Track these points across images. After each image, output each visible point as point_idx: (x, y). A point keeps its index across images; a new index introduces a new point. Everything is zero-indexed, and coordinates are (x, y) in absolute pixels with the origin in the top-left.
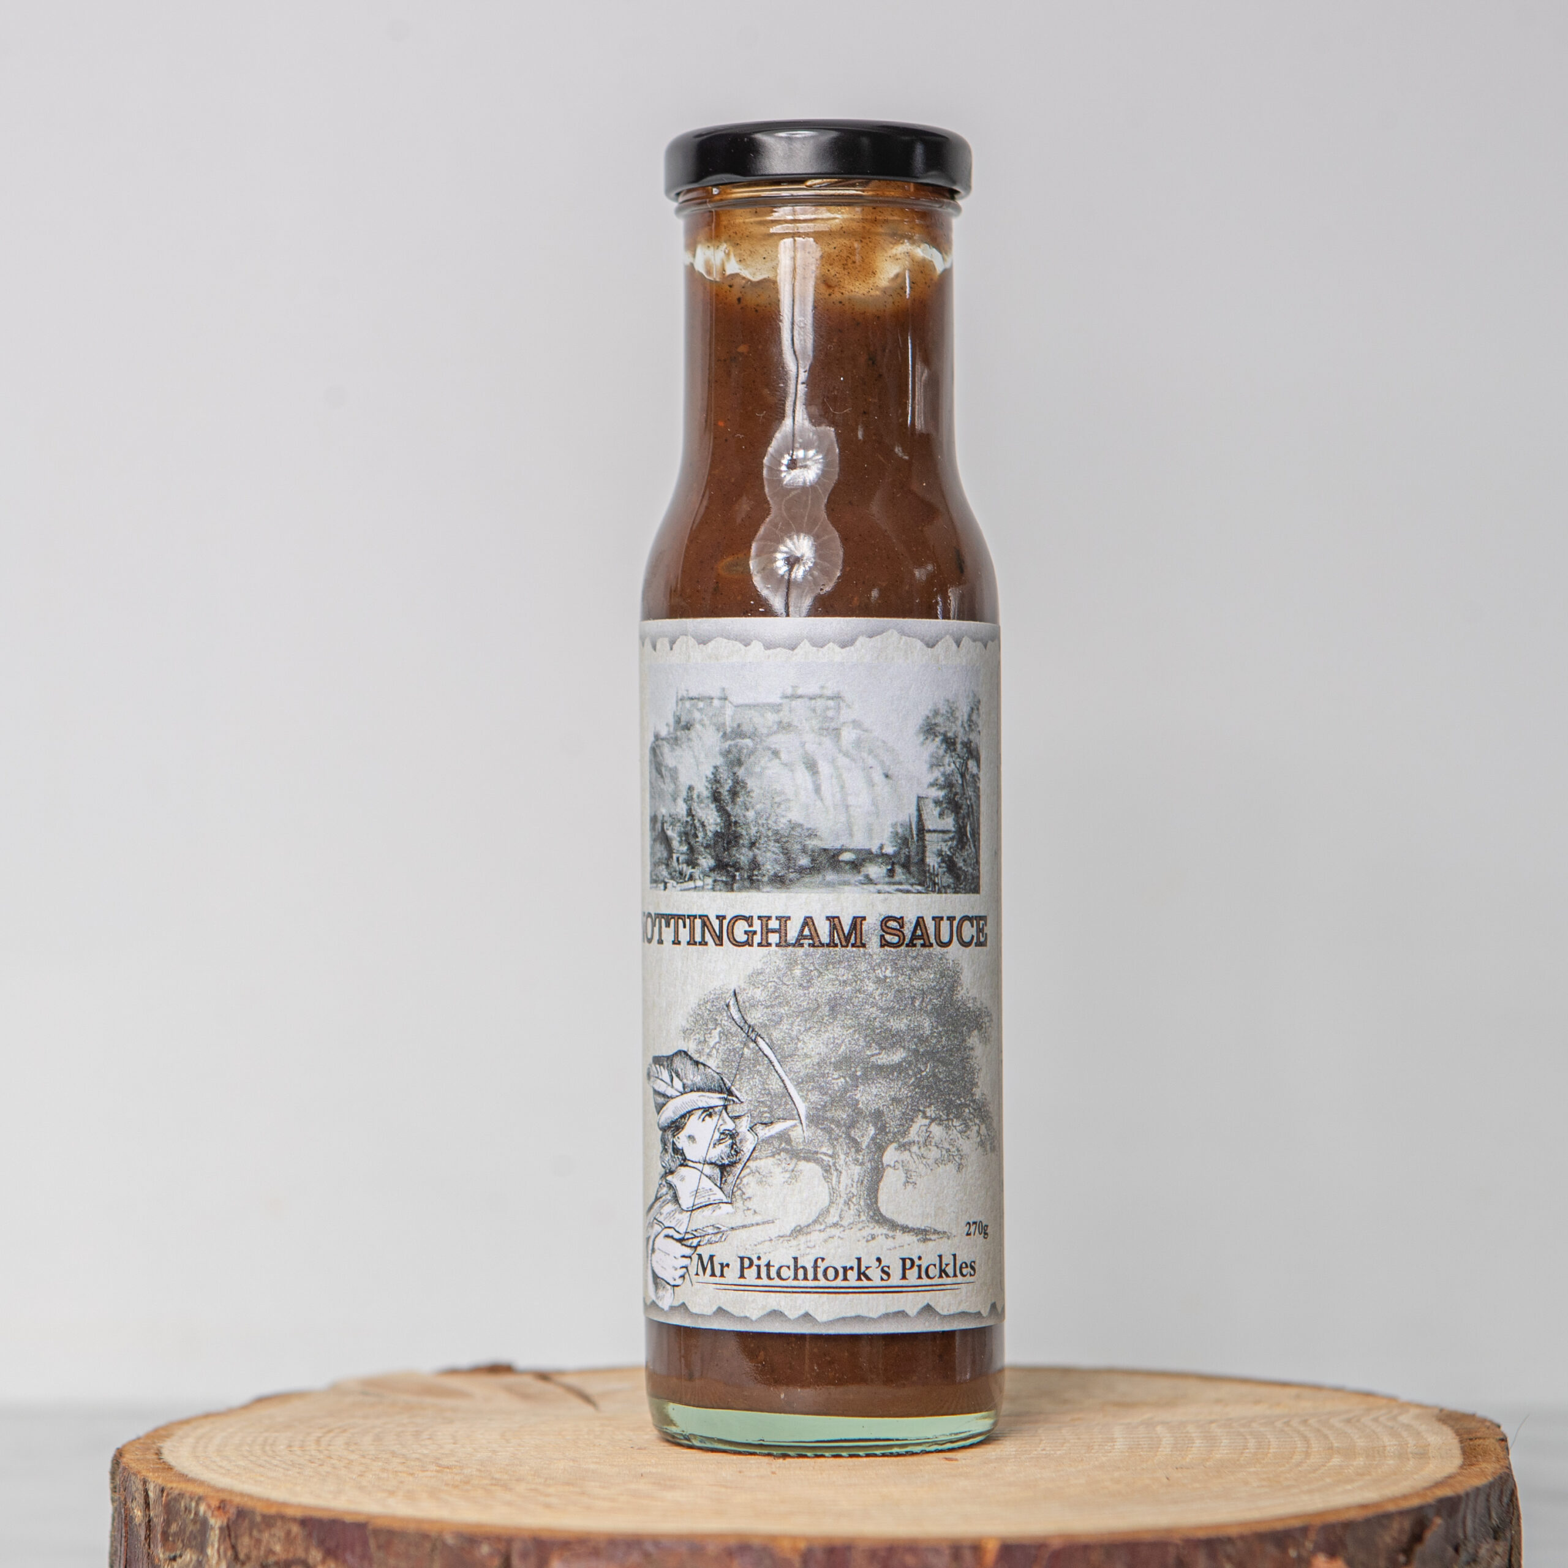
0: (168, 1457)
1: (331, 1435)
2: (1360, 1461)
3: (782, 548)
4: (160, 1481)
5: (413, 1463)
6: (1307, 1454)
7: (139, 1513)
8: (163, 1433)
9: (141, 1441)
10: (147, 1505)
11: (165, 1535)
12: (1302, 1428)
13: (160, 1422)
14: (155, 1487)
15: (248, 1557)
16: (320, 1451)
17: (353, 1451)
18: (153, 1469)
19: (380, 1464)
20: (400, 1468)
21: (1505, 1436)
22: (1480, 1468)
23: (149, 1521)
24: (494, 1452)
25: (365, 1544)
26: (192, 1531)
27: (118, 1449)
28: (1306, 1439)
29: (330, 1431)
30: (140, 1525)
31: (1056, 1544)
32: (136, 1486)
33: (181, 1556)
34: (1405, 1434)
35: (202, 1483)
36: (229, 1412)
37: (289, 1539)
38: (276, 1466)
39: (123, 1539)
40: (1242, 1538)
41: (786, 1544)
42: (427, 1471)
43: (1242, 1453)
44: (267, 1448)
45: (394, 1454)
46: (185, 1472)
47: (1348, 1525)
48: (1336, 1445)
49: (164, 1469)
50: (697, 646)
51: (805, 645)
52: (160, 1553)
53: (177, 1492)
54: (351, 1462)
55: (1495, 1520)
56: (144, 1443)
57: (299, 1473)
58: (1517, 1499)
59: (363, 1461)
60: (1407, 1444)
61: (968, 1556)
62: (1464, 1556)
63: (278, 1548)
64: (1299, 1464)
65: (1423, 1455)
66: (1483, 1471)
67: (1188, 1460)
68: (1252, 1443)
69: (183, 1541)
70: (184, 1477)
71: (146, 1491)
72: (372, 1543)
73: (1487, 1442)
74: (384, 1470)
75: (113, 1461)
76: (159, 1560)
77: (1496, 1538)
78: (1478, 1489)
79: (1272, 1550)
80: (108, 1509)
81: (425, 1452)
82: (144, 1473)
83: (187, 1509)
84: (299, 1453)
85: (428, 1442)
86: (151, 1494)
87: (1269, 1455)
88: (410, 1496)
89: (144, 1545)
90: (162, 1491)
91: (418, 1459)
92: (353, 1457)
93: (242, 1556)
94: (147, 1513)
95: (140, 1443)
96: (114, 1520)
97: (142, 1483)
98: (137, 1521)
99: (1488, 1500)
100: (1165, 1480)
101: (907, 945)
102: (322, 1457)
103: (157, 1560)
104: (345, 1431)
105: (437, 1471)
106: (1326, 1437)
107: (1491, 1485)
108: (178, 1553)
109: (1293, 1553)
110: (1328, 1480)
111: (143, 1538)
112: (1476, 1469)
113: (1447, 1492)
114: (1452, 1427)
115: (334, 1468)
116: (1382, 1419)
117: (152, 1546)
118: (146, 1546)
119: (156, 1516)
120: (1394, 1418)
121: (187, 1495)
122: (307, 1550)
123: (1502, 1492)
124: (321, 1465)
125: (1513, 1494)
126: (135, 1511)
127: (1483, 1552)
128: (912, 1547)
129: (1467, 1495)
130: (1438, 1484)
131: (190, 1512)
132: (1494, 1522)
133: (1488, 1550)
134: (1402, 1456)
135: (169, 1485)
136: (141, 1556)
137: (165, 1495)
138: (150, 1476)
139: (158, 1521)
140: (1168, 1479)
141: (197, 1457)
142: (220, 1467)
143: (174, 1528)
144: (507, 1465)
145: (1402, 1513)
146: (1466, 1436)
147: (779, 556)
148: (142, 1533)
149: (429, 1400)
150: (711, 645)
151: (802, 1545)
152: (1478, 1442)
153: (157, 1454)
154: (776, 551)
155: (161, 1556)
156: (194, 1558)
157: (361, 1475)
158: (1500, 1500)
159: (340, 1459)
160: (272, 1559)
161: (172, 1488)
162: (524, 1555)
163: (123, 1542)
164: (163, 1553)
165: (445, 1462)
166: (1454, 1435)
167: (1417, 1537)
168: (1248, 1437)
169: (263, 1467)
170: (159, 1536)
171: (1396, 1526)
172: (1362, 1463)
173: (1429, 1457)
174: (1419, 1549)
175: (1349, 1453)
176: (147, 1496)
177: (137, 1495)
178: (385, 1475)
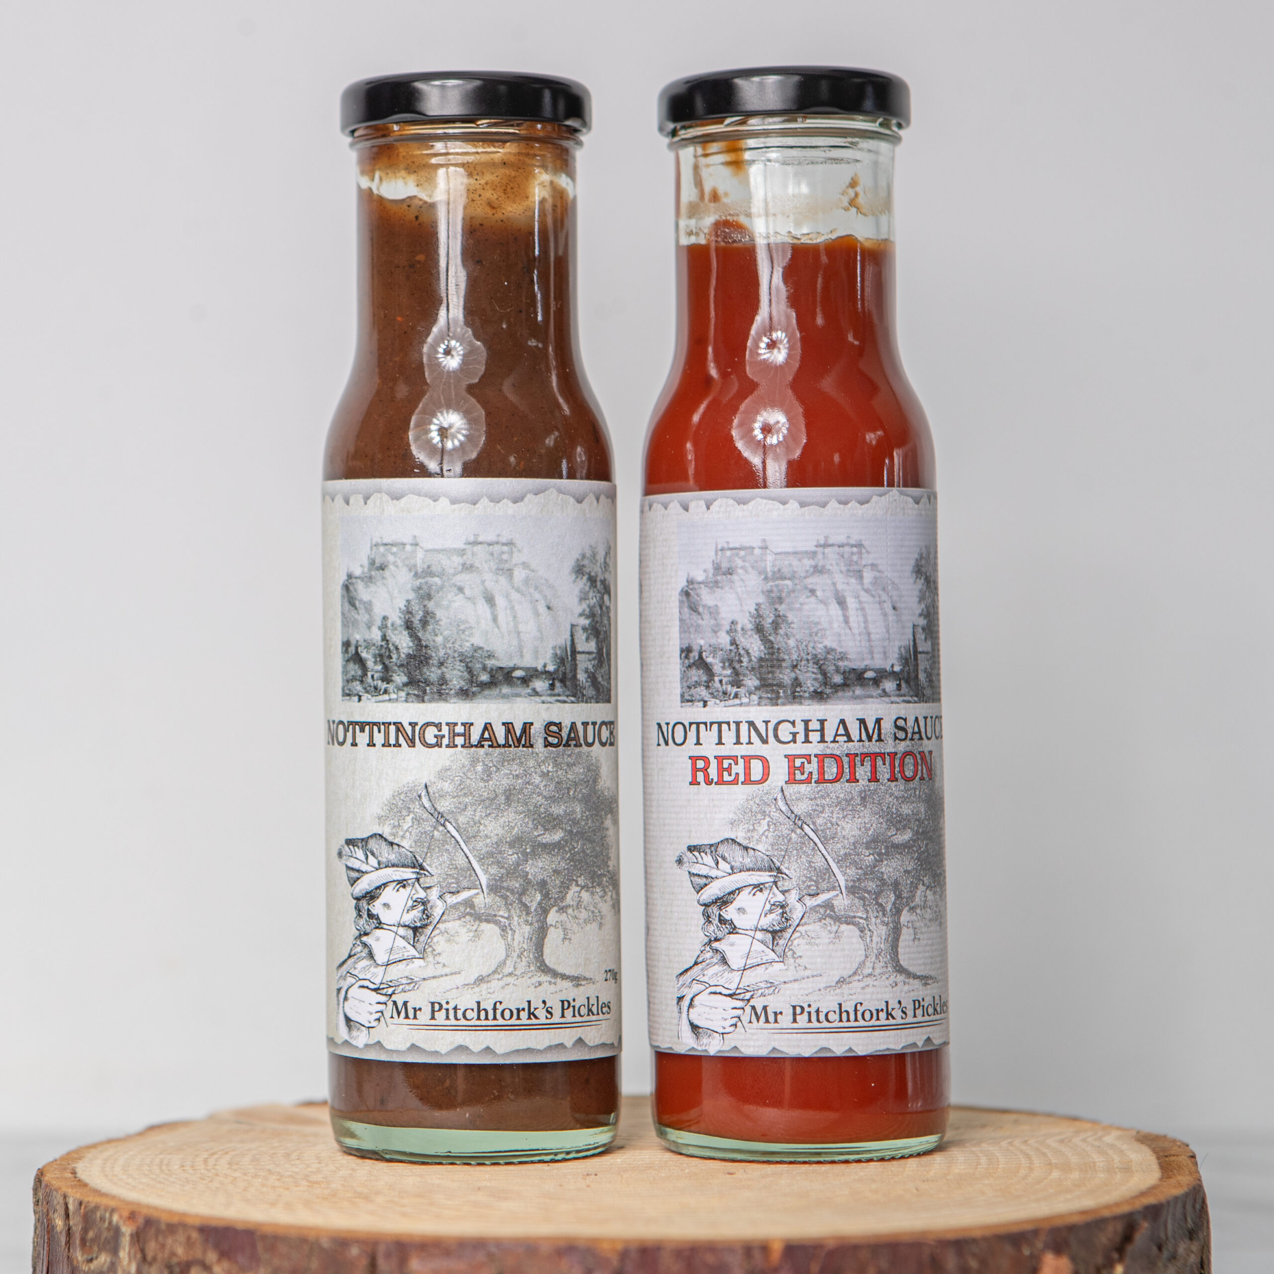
0: (81, 1175)
1: (216, 1156)
2: (1076, 1175)
3: (435, 421)
4: (78, 1196)
5: (287, 1180)
6: (1031, 1169)
7: (60, 1223)
8: (75, 1156)
9: (58, 1162)
10: (67, 1216)
11: (83, 1241)
12: (1024, 1147)
13: (72, 1147)
14: (74, 1200)
15: (154, 1259)
16: (208, 1170)
17: (235, 1170)
18: (71, 1186)
19: (260, 1180)
20: (277, 1184)
21: (1194, 1153)
22: (1178, 1181)
23: (69, 1229)
24: (353, 1170)
25: (254, 1246)
26: (106, 1238)
27: (39, 1169)
28: (1028, 1156)
29: (213, 1154)
30: (61, 1232)
31: (831, 1244)
32: (58, 1200)
33: (97, 1258)
34: (1110, 1152)
35: (113, 1197)
36: (127, 1139)
37: (189, 1243)
38: (173, 1182)
39: (46, 1245)
40: (985, 1239)
41: (606, 1246)
42: (299, 1186)
43: (977, 1168)
44: (164, 1168)
45: (270, 1172)
46: (99, 1187)
47: (1071, 1228)
48: (1054, 1161)
49: (80, 1185)
50: (391, 501)
51: (485, 501)
52: (79, 1256)
53: (93, 1205)
54: (235, 1179)
55: (1190, 1224)
56: (60, 1165)
57: (193, 1188)
58: (1206, 1206)
59: (246, 1178)
60: (1113, 1160)
61: (757, 1255)
62: (1166, 1254)
63: (180, 1251)
64: (1025, 1177)
65: (1127, 1169)
66: (1179, 1184)
67: (931, 1174)
68: (983, 1160)
69: (98, 1246)
70: (97, 1192)
71: (66, 1205)
72: (260, 1247)
73: (1180, 1159)
74: (263, 1185)
75: (35, 1179)
76: (78, 1262)
77: (1191, 1239)
78: (1176, 1198)
79: (1009, 1249)
80: (30, 1219)
81: (296, 1170)
82: (64, 1189)
83: (102, 1219)
84: (191, 1171)
85: (297, 1162)
86: (71, 1207)
87: (999, 1170)
88: (289, 1206)
89: (65, 1249)
90: (81, 1204)
91: (291, 1176)
92: (237, 1174)
93: (149, 1258)
94: (67, 1222)
95: (57, 1165)
96: (36, 1229)
97: (62, 1198)
98: (59, 1229)
99: (1184, 1207)
100: (915, 1191)
101: (564, 746)
102: (210, 1175)
103: (75, 1262)
104: (227, 1153)
105: (308, 1186)
106: (1044, 1154)
107: (1186, 1195)
108: (95, 1256)
109: (1026, 1252)
110: (1051, 1191)
111: (63, 1243)
112: (1173, 1181)
113: (1151, 1200)
114: (1149, 1146)
115: (222, 1184)
116: (1090, 1139)
117: (71, 1250)
118: (67, 1250)
119: (75, 1225)
120: (1100, 1139)
121: (102, 1208)
122: (205, 1252)
123: (1195, 1200)
124: (211, 1181)
125: (1204, 1201)
126: (57, 1221)
127: (1181, 1250)
128: (711, 1247)
129: (1168, 1202)
130: (1143, 1194)
131: (104, 1221)
132: (1189, 1226)
133: (1185, 1249)
134: (1110, 1170)
135: (86, 1200)
136: (61, 1258)
137: (83, 1207)
138: (70, 1191)
139: (77, 1229)
140: (917, 1190)
141: (106, 1176)
142: (127, 1184)
143: (91, 1234)
144: (366, 1181)
145: (1116, 1218)
146: (1161, 1154)
147: (433, 427)
148: (63, 1239)
149: (292, 1127)
150: (403, 500)
151: (619, 1247)
152: (1172, 1158)
153: (72, 1173)
154: (431, 423)
155: (80, 1258)
156: (108, 1260)
157: (244, 1190)
158: (1194, 1207)
159: (226, 1176)
160: (175, 1260)
161: (88, 1202)
162: (388, 1255)
163: (45, 1247)
164: (82, 1255)
165: (314, 1178)
166: (1151, 1153)
167: (1127, 1237)
168: (980, 1155)
169: (163, 1183)
170: (78, 1242)
171: (1110, 1229)
172: (1077, 1176)
173: (1133, 1172)
174: (1130, 1249)
175: (1066, 1168)
176: (67, 1209)
177: (58, 1207)
178: (265, 1190)
